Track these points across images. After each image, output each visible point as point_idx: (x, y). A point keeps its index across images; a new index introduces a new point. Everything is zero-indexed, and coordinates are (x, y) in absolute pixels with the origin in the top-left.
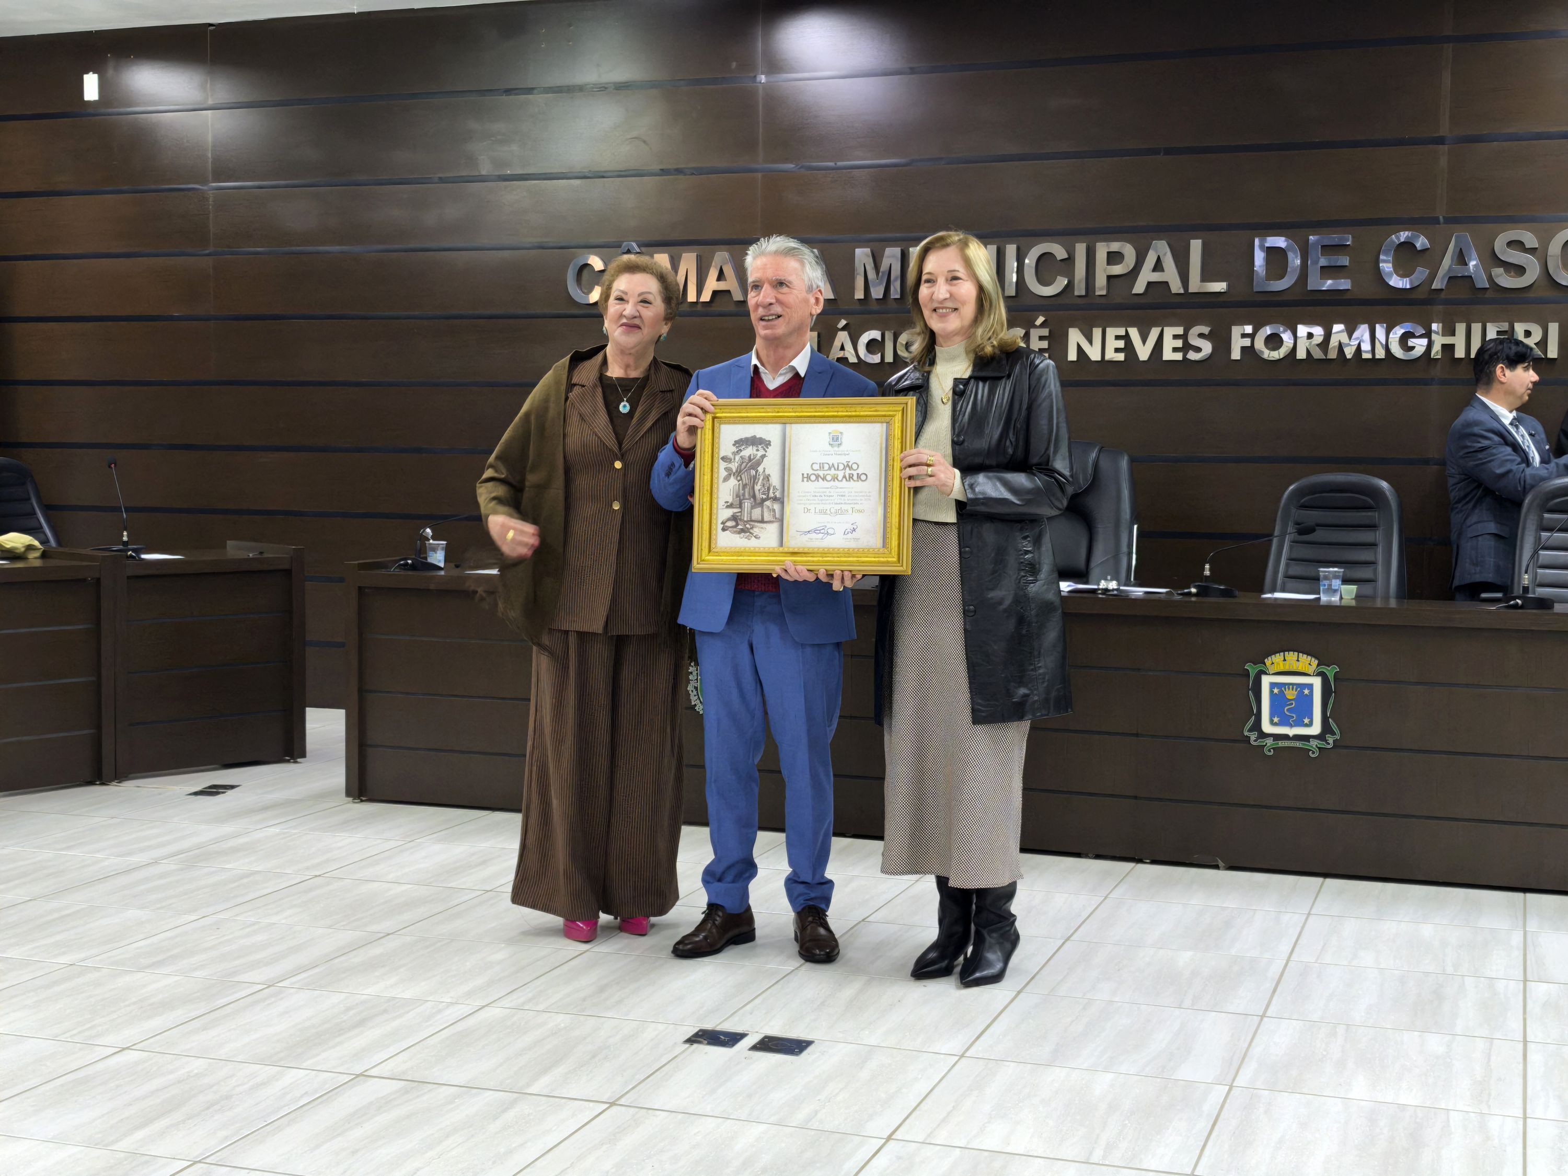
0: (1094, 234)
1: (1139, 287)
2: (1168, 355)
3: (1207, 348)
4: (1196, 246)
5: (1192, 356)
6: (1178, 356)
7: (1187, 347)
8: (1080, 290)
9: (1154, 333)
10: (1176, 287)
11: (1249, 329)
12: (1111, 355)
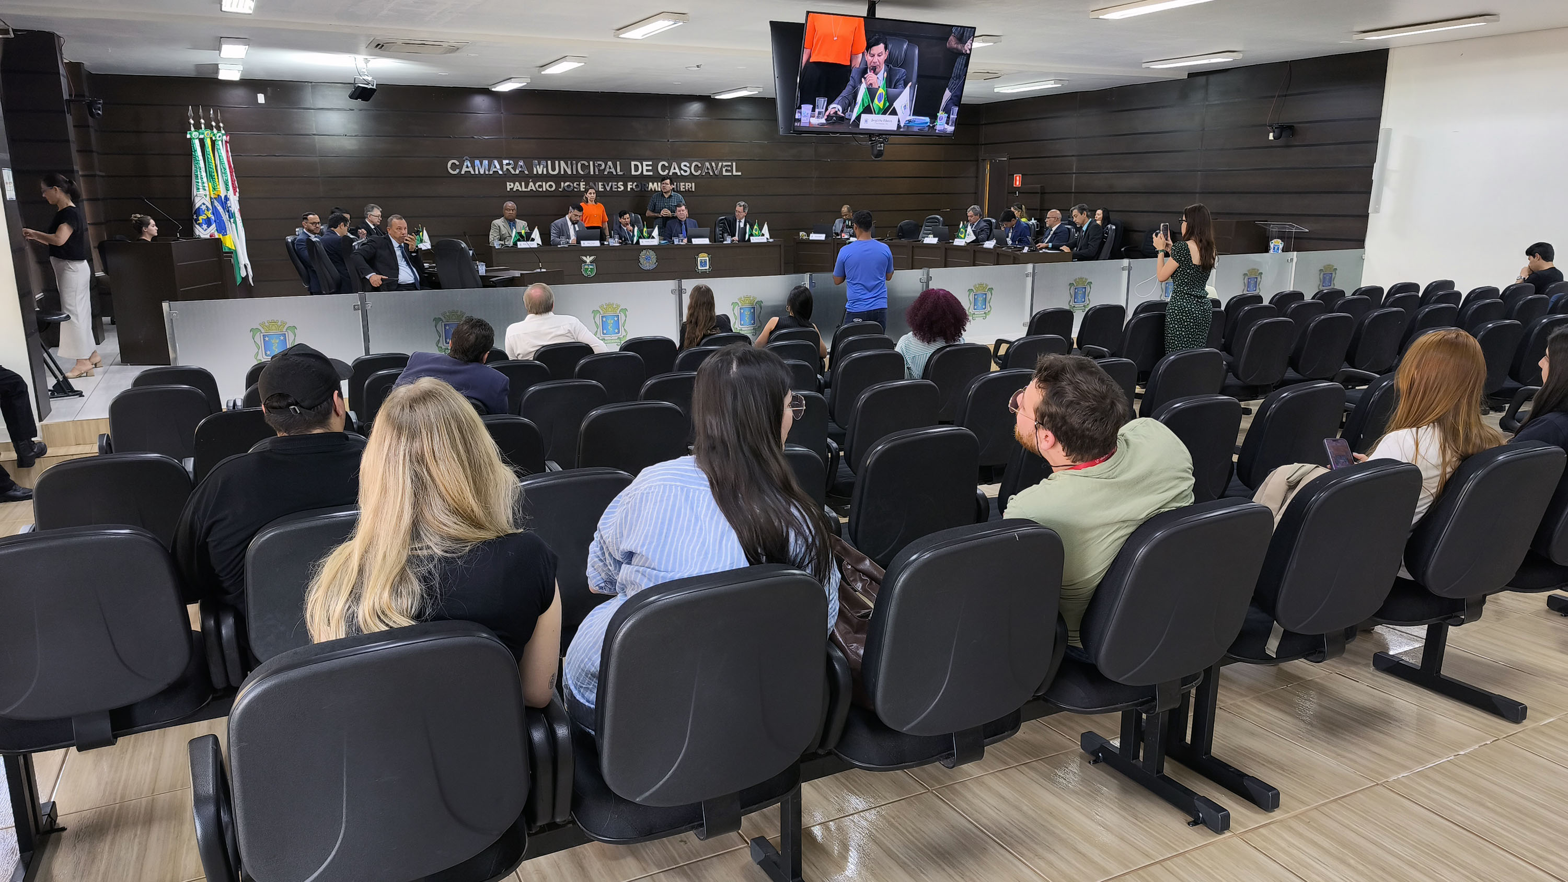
0: (594, 160)
1: (606, 173)
2: (614, 190)
3: (622, 188)
4: (618, 163)
5: (619, 189)
6: (616, 190)
7: (618, 187)
8: (592, 173)
9: (610, 184)
10: (615, 173)
11: (631, 183)
12: (600, 189)
